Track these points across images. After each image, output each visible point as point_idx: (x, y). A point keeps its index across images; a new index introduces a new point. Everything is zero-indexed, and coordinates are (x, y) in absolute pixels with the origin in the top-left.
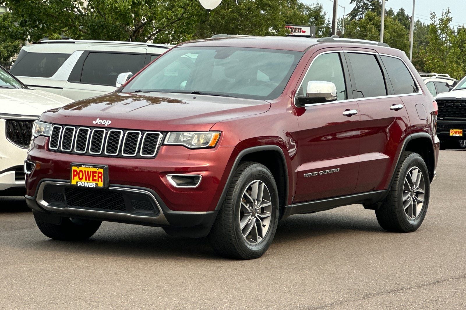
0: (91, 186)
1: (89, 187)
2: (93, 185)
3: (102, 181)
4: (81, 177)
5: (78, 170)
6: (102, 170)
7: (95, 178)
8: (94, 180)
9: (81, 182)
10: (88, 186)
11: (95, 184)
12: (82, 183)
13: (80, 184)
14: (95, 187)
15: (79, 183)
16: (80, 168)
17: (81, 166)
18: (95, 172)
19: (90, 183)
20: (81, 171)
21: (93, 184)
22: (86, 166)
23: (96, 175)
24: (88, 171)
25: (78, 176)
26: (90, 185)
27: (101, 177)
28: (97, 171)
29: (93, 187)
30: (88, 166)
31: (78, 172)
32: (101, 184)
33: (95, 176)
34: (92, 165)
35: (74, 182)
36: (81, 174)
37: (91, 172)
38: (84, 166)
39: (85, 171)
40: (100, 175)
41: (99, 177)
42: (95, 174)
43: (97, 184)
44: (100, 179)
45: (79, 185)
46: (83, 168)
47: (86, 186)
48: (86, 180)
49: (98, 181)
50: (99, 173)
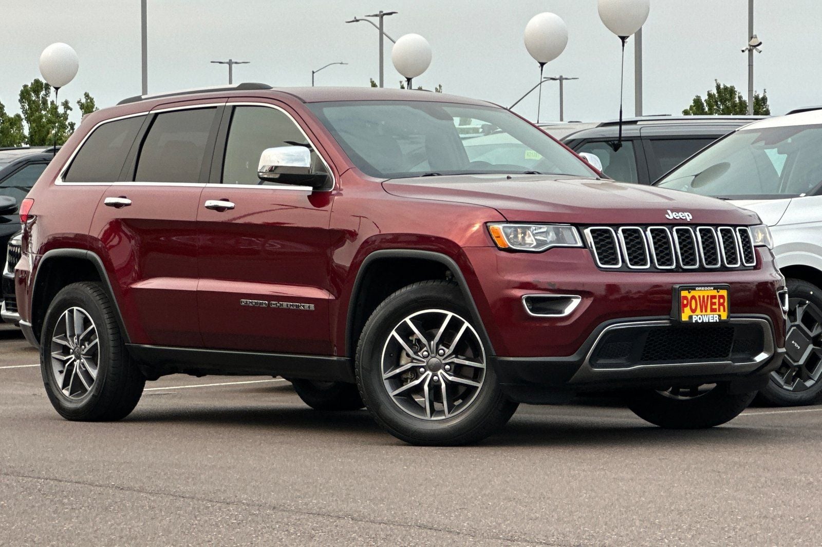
0: (712, 321)
1: (709, 322)
2: (715, 319)
3: (724, 311)
4: (693, 307)
5: (689, 296)
6: (724, 293)
7: (714, 307)
8: (713, 310)
9: (697, 316)
10: (707, 321)
11: (717, 316)
12: (699, 316)
13: (696, 319)
14: (718, 321)
15: (694, 317)
16: (693, 293)
17: (695, 289)
18: (713, 297)
19: (710, 316)
20: (693, 297)
21: (715, 316)
22: (703, 288)
23: (716, 301)
24: (704, 297)
25: (689, 306)
26: (710, 318)
27: (722, 304)
28: (717, 294)
29: (715, 321)
30: (706, 288)
31: (689, 298)
32: (724, 316)
33: (715, 304)
34: (712, 285)
35: (685, 317)
36: (693, 302)
37: (708, 296)
38: (700, 288)
39: (699, 297)
40: (722, 301)
41: (720, 304)
42: (714, 301)
43: (720, 316)
44: (722, 308)
45: (694, 322)
46: (698, 293)
47: (704, 321)
48: (702, 311)
49: (719, 311)
50: (721, 297)
